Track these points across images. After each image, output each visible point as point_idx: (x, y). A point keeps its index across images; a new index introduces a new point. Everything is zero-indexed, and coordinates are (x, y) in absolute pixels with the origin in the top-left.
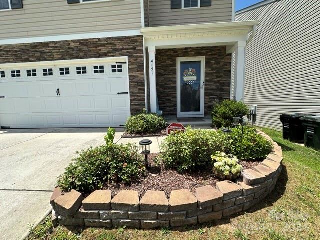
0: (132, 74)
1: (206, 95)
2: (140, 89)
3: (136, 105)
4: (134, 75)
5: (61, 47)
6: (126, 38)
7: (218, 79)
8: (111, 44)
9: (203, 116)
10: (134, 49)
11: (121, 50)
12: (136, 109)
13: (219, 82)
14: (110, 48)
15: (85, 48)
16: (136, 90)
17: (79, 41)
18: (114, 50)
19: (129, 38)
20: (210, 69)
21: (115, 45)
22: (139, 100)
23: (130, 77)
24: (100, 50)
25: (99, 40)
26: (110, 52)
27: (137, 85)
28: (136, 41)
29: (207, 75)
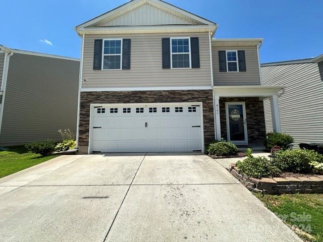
0: (205, 114)
1: (248, 128)
2: (211, 124)
3: (208, 135)
4: (207, 114)
5: (155, 94)
6: (201, 90)
7: (256, 117)
8: (191, 94)
9: (247, 144)
10: (207, 97)
11: (198, 98)
12: (208, 138)
13: (256, 119)
14: (190, 96)
15: (172, 96)
16: (208, 125)
17: (168, 91)
18: (193, 98)
19: (203, 90)
20: (249, 110)
21: (193, 95)
22: (210, 132)
23: (203, 115)
24: (183, 97)
25: (183, 91)
26: (189, 99)
27: (209, 121)
28: (208, 93)
29: (247, 114)
